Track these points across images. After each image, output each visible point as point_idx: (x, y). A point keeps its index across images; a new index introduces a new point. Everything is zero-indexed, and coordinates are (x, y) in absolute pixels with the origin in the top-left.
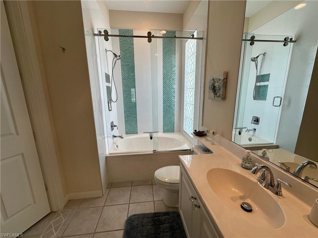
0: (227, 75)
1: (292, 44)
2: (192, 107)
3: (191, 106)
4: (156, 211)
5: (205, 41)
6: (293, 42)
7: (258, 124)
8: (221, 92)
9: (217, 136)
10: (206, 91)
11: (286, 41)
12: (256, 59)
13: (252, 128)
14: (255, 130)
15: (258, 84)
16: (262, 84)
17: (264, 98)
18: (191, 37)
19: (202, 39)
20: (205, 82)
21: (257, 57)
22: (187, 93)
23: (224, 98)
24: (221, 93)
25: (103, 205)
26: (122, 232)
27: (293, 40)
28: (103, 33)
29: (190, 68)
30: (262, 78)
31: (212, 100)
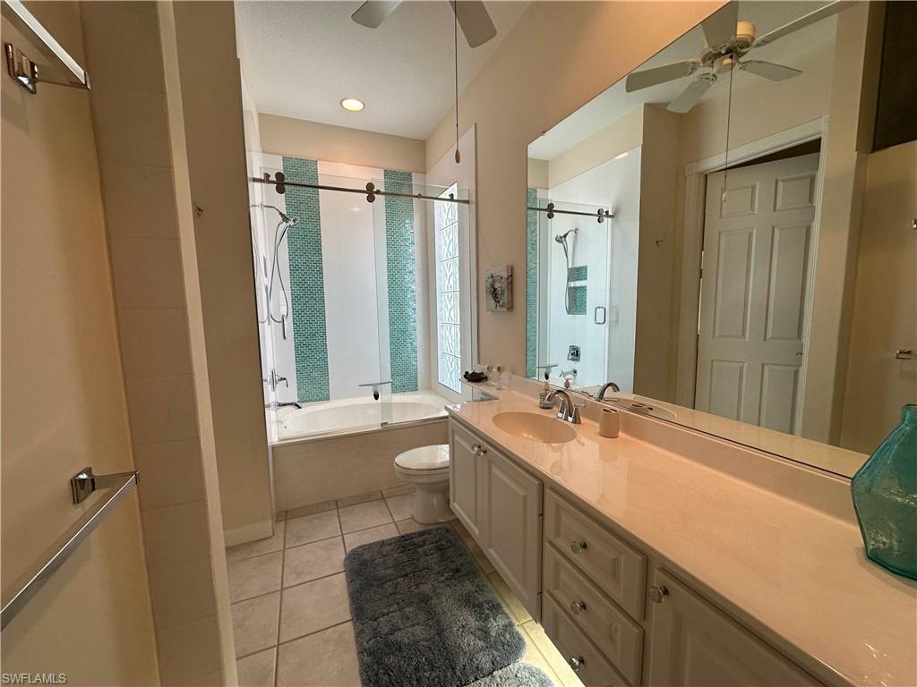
0: (512, 269)
1: (610, 219)
2: (456, 331)
3: (453, 328)
4: (403, 534)
5: (473, 206)
6: (610, 216)
7: (577, 360)
8: (504, 299)
9: (505, 375)
10: (481, 296)
11: (601, 215)
12: (563, 239)
13: (570, 370)
14: (575, 372)
15: (572, 284)
16: (578, 284)
17: (584, 311)
18: (449, 198)
19: (468, 202)
20: (478, 281)
21: (565, 236)
22: (441, 302)
23: (511, 308)
24: (506, 300)
25: (282, 548)
26: (343, 576)
27: (610, 214)
28: (273, 178)
29: (446, 251)
30: (577, 273)
31: (493, 311)
